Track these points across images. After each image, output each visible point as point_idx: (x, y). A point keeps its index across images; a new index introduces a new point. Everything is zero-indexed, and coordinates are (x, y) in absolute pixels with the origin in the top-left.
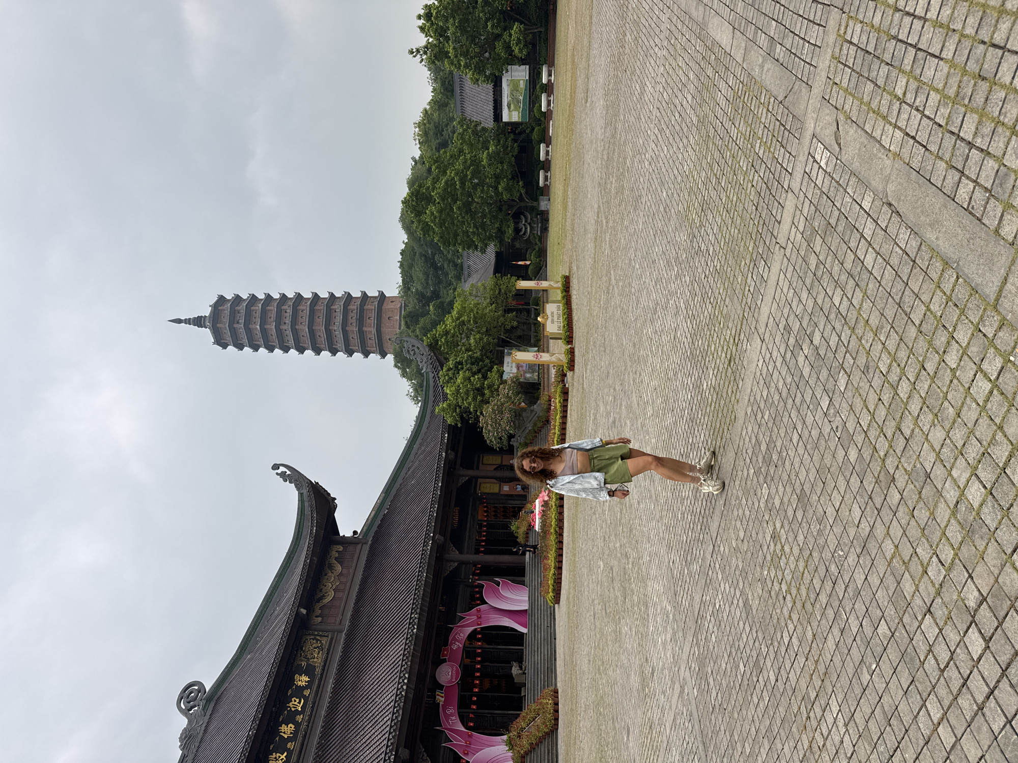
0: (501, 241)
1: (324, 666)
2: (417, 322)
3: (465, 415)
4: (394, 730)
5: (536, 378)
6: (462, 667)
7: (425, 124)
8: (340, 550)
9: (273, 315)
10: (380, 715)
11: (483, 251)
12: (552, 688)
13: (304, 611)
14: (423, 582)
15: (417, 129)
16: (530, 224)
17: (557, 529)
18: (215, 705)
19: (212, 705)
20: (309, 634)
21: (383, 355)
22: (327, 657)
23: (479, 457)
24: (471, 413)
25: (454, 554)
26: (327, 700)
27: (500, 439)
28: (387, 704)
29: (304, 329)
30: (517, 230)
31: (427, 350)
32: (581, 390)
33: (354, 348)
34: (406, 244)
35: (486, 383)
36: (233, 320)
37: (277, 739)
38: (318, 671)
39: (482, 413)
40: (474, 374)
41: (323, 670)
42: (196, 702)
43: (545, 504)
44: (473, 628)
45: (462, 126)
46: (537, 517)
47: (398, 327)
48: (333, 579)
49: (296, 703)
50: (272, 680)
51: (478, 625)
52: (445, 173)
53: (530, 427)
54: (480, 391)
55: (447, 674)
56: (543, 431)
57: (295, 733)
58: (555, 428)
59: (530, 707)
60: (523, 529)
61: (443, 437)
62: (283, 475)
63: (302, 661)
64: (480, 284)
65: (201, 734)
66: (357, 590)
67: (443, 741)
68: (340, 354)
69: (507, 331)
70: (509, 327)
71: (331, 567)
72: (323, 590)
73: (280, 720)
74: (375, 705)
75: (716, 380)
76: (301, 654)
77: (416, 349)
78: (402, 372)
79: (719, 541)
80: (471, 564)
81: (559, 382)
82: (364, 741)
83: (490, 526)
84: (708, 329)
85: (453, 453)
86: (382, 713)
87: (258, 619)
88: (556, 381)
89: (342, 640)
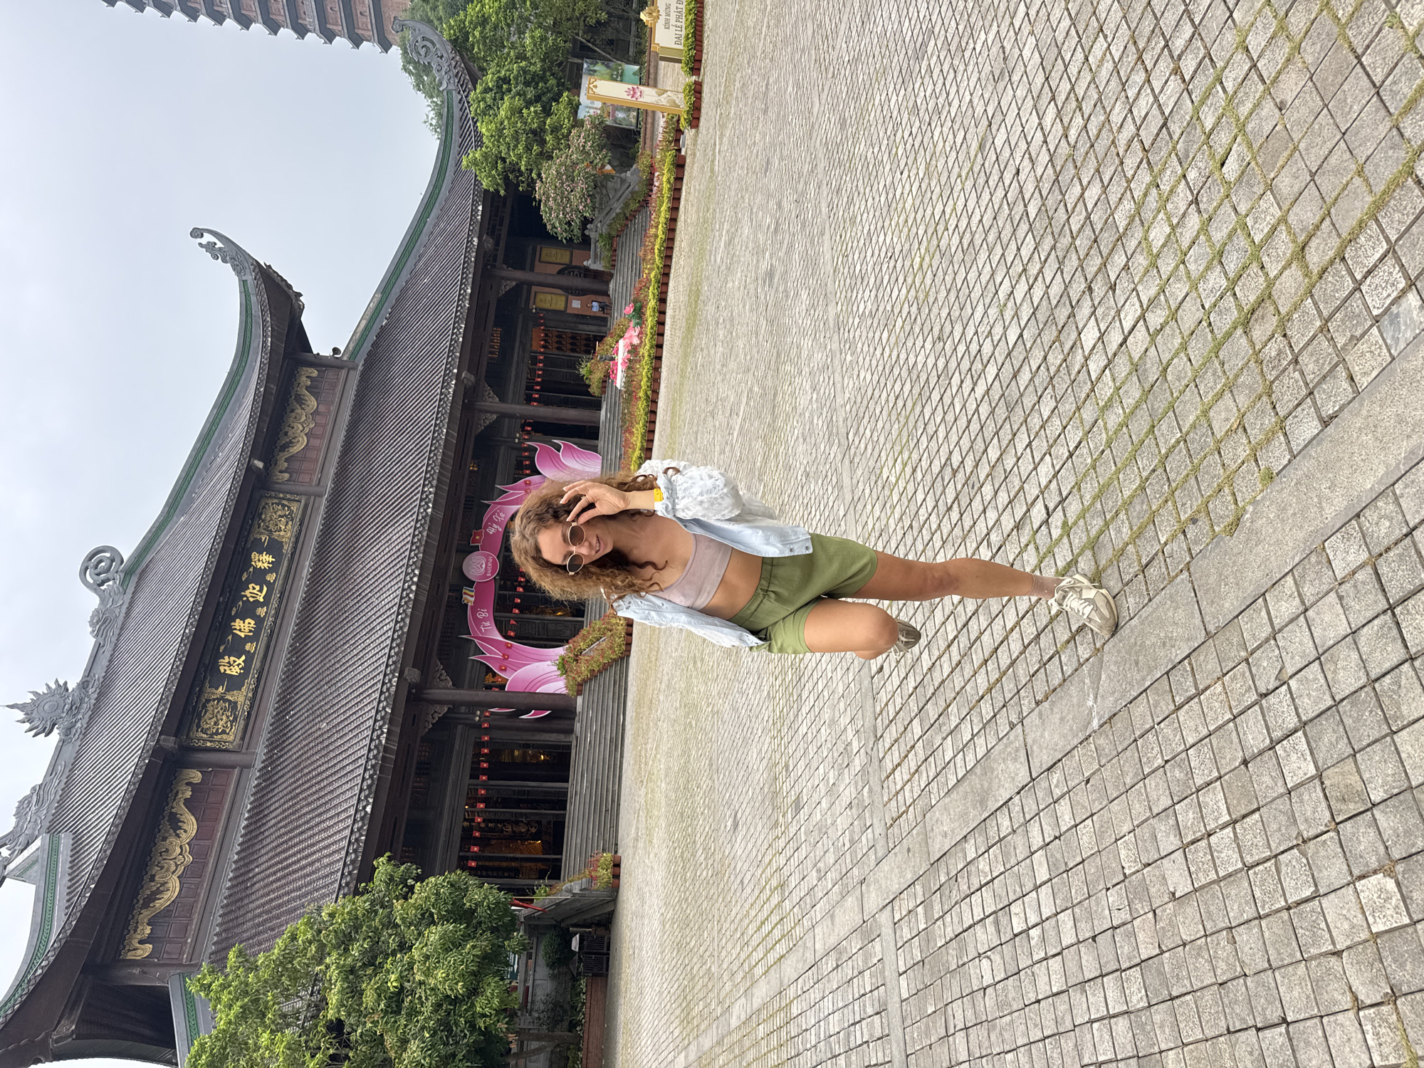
1: (296, 542)
3: (511, 176)
4: (398, 645)
5: (634, 121)
6: (501, 557)
8: (314, 375)
10: (378, 621)
13: (260, 464)
14: (442, 443)
17: (649, 393)
18: (139, 579)
19: (134, 579)
20: (271, 497)
21: (386, 46)
22: (300, 531)
23: (534, 250)
24: (521, 174)
25: (491, 402)
26: (303, 589)
27: (569, 223)
28: (387, 607)
31: (449, 48)
32: (708, 169)
33: (334, 27)
35: (548, 121)
37: (230, 638)
38: (287, 549)
39: (539, 175)
40: (528, 104)
41: (295, 548)
42: (109, 575)
43: (634, 350)
46: (620, 368)
48: (304, 418)
49: (255, 591)
50: (215, 561)
53: (618, 208)
54: (537, 135)
55: (479, 566)
56: (639, 217)
57: (256, 631)
58: (657, 227)
59: (595, 623)
60: (597, 377)
61: (474, 211)
62: (210, 247)
63: (262, 533)
65: (121, 618)
66: (342, 437)
67: (471, 653)
68: (310, 36)
69: (589, 29)
70: (592, 22)
71: (300, 400)
72: (290, 433)
73: (233, 613)
74: (372, 606)
75: (1153, 342)
76: (259, 525)
77: (428, 44)
78: (416, 80)
79: (1057, 786)
80: (518, 418)
81: (670, 142)
82: (355, 652)
83: (549, 361)
84: (1149, 163)
85: (491, 241)
86: (380, 619)
87: (191, 467)
88: (665, 140)
89: (323, 507)
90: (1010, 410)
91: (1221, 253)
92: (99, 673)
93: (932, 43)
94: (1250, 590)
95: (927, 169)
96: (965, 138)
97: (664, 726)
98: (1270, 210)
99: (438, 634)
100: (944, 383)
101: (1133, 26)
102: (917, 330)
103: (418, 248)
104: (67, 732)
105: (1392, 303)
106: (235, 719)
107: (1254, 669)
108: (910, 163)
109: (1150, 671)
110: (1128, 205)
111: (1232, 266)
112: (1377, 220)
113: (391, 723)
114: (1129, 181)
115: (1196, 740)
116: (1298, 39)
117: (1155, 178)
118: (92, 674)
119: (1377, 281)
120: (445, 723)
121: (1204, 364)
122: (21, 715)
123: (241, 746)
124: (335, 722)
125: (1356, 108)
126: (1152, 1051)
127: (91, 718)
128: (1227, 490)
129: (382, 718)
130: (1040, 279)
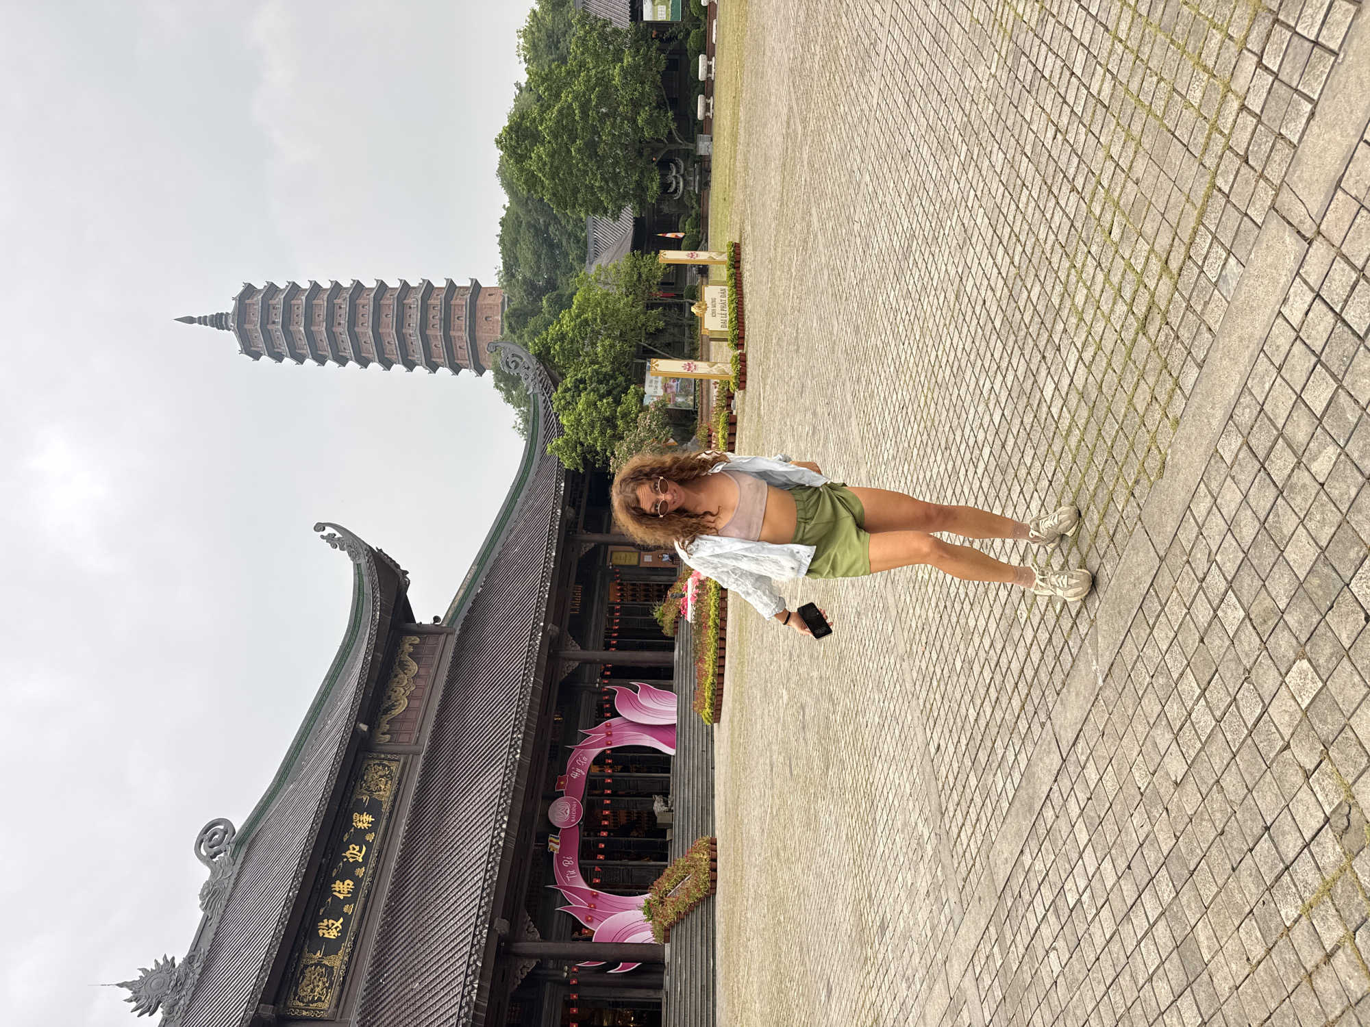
0: (642, 203)
1: (395, 800)
2: (525, 324)
3: (589, 457)
4: (488, 894)
5: (692, 403)
6: (585, 802)
7: (533, 33)
8: (416, 642)
9: (322, 312)
10: (469, 872)
11: (616, 217)
12: (708, 837)
13: (364, 727)
14: (530, 690)
15: (522, 40)
16: (683, 176)
17: (718, 621)
18: (248, 849)
19: (244, 849)
20: (373, 758)
21: (480, 371)
22: (399, 789)
24: (597, 453)
25: (574, 650)
26: (399, 846)
28: (478, 857)
29: (366, 331)
30: (665, 186)
31: (534, 361)
32: (755, 418)
33: (438, 360)
34: (508, 209)
35: (619, 409)
36: (266, 320)
37: (330, 900)
38: (386, 807)
39: (613, 453)
40: (601, 397)
41: (393, 806)
42: (222, 847)
43: (701, 586)
44: (601, 749)
45: (583, 26)
46: (690, 603)
47: (499, 331)
48: (406, 682)
49: (355, 852)
50: (320, 821)
51: (608, 745)
52: (558, 96)
54: (610, 421)
55: (564, 812)
57: (355, 892)
59: (678, 861)
60: (670, 617)
61: (558, 488)
62: (330, 538)
63: (364, 794)
64: (610, 267)
65: (229, 889)
66: (439, 697)
67: (558, 903)
68: (418, 369)
69: (650, 335)
70: (652, 330)
71: (403, 666)
72: (393, 697)
73: (334, 874)
74: (463, 858)
75: (1090, 372)
76: (361, 785)
77: (518, 360)
78: (506, 394)
79: (1082, 754)
80: (598, 663)
81: (723, 407)
82: (447, 906)
83: (625, 611)
84: (1066, 254)
85: (572, 510)
86: (472, 870)
87: (302, 735)
88: (719, 406)
89: (420, 766)
90: (1004, 473)
91: (1120, 290)
92: (205, 947)
93: (915, 242)
94: (1180, 508)
95: (921, 332)
96: (945, 297)
97: (753, 944)
98: (1143, 247)
99: (526, 886)
100: (954, 478)
101: (1042, 174)
102: (929, 450)
103: (510, 524)
104: (169, 1012)
105: (1221, 271)
106: (331, 985)
107: (1193, 566)
108: (909, 333)
109: (1129, 611)
110: (1059, 288)
111: (1127, 295)
112: (1203, 224)
113: (481, 978)
114: (1056, 273)
115: (1168, 645)
116: (1138, 138)
117: (1072, 262)
118: (198, 948)
119: (1211, 260)
120: (533, 980)
121: (1123, 369)
122: (128, 993)
123: (335, 1014)
124: (428, 981)
125: (1178, 163)
126: (1186, 932)
127: (193, 994)
128: (1153, 448)
129: (473, 972)
130: (1010, 368)
